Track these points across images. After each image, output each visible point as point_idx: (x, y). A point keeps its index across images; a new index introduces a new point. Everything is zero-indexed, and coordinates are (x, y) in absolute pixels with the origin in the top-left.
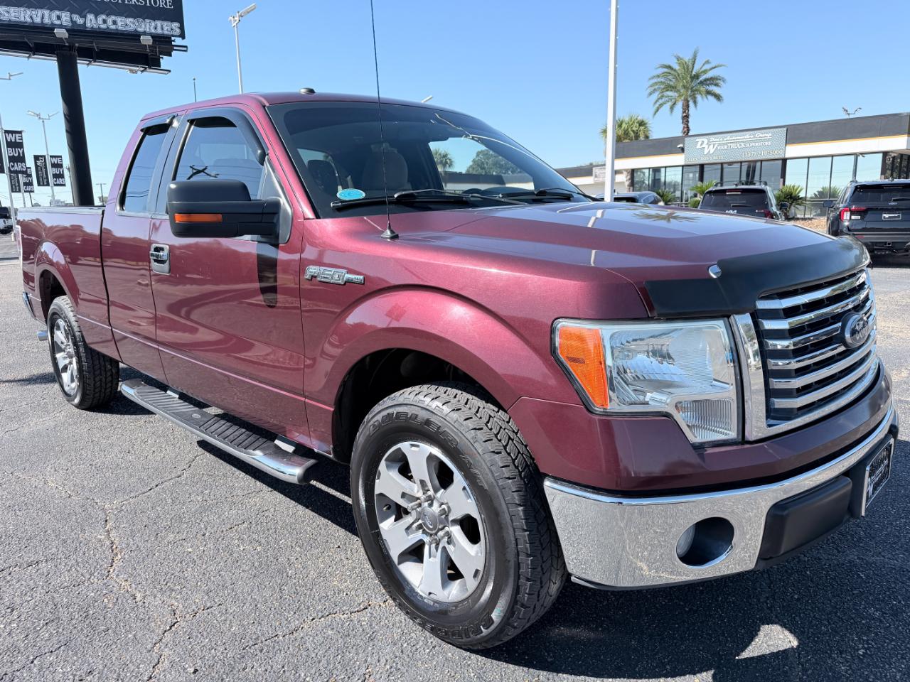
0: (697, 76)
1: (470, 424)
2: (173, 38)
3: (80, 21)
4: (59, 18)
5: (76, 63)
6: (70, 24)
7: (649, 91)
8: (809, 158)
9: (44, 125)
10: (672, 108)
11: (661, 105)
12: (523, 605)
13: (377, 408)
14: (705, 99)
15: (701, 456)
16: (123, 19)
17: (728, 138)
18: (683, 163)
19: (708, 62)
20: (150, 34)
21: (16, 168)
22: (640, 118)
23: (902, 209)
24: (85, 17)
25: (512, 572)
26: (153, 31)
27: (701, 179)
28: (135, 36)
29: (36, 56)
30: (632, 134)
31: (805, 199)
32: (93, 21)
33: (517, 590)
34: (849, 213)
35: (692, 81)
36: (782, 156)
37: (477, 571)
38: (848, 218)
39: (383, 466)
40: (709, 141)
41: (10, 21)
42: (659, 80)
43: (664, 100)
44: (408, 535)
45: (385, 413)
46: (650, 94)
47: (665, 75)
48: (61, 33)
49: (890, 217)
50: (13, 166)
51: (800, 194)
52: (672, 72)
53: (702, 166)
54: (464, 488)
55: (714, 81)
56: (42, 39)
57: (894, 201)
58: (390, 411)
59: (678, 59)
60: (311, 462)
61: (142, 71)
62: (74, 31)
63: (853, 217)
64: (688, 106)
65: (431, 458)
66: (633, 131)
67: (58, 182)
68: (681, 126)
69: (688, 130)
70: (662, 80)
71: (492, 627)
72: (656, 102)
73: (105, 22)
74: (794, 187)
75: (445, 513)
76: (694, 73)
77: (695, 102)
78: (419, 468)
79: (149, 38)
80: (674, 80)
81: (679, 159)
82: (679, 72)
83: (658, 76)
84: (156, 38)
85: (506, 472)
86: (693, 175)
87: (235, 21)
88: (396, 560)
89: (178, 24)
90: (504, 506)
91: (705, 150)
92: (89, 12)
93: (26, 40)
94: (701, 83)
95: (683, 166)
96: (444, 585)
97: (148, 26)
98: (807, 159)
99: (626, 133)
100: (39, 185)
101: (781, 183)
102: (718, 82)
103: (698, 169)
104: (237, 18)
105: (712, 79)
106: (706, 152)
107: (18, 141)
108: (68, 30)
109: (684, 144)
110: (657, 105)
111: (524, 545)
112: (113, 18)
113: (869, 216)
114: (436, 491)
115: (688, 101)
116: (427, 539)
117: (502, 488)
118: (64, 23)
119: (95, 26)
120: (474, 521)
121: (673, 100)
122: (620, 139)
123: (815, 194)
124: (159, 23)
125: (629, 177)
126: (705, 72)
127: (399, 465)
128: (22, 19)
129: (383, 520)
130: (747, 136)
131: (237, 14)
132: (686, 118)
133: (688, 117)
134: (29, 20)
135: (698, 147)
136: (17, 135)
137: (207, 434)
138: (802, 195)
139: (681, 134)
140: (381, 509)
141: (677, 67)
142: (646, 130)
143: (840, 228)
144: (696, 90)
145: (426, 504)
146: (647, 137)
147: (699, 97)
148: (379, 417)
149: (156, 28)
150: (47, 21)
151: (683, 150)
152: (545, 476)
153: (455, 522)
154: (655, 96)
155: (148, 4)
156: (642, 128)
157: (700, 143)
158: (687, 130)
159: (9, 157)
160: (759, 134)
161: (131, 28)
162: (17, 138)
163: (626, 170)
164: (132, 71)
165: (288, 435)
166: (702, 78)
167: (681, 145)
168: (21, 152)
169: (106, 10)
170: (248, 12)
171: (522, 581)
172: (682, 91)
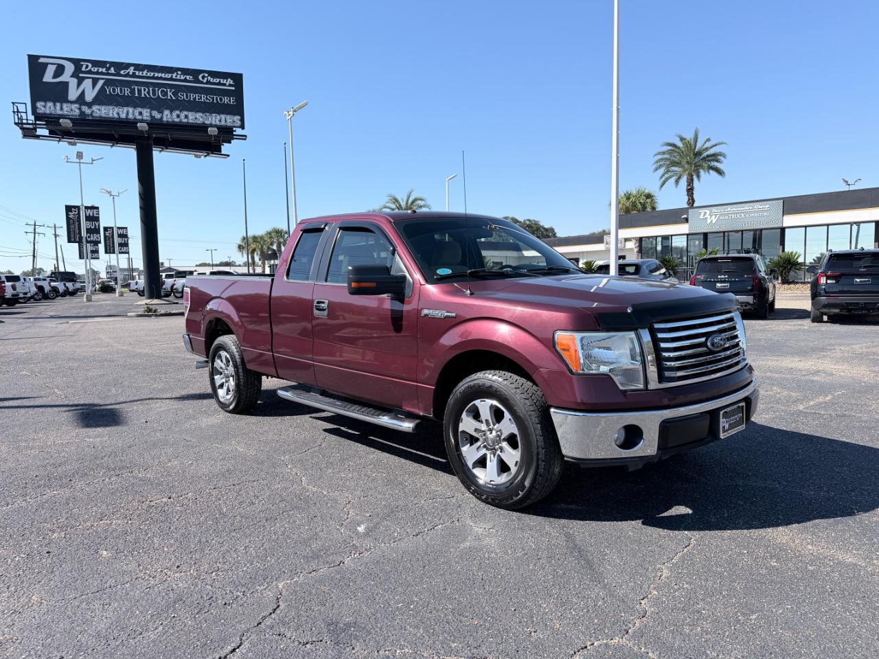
0: (699, 153)
1: (513, 386)
2: (234, 129)
3: (157, 115)
4: (140, 113)
5: (152, 150)
6: (149, 119)
7: (655, 166)
8: (806, 227)
9: (114, 201)
10: (677, 182)
11: (667, 180)
12: (541, 476)
13: (461, 384)
14: (707, 173)
15: (625, 396)
16: (193, 113)
17: (729, 209)
18: (687, 232)
19: (708, 140)
20: (215, 126)
21: (92, 239)
22: (647, 191)
23: (871, 274)
24: (162, 112)
25: (535, 458)
26: (218, 123)
27: (705, 246)
28: (203, 128)
29: (118, 145)
30: (639, 206)
31: (804, 264)
32: (169, 116)
33: (537, 468)
34: (825, 278)
35: (695, 157)
36: (780, 225)
37: (517, 462)
38: (825, 282)
39: (464, 415)
40: (711, 212)
41: (101, 117)
42: (665, 156)
43: (670, 174)
44: (478, 451)
45: (466, 385)
46: (656, 169)
47: (670, 152)
48: (142, 126)
49: (861, 281)
50: (89, 237)
51: (798, 260)
52: (677, 150)
53: (705, 235)
54: (510, 419)
55: (715, 157)
56: (126, 131)
57: (864, 267)
58: (469, 384)
59: (682, 139)
60: (418, 421)
61: (205, 156)
62: (153, 124)
63: (829, 281)
64: (692, 180)
65: (492, 407)
66: (640, 203)
67: (122, 250)
68: (686, 198)
69: (693, 201)
70: (667, 156)
71: (525, 490)
72: (662, 177)
73: (178, 116)
74: (792, 253)
75: (499, 436)
76: (696, 150)
77: (698, 176)
78: (485, 413)
79: (216, 129)
80: (678, 157)
81: (684, 228)
82: (683, 149)
83: (663, 153)
84: (220, 128)
85: (532, 408)
86: (698, 243)
87: (290, 115)
88: (471, 467)
89: (239, 117)
90: (531, 425)
91: (708, 220)
92: (167, 109)
93: (113, 132)
94: (704, 158)
95: (688, 235)
96: (499, 475)
97: (214, 119)
98: (804, 228)
99: (634, 205)
100: (106, 252)
101: (781, 250)
102: (719, 157)
103: (702, 236)
104: (291, 113)
105: (714, 155)
106: (709, 221)
107: (95, 215)
108: (148, 124)
109: (688, 215)
110: (663, 179)
111: (541, 443)
112: (186, 113)
113: (843, 280)
114: (494, 425)
115: (692, 176)
116: (488, 453)
117: (530, 416)
118: (145, 118)
119: (170, 120)
120: (515, 436)
121: (678, 175)
122: (629, 210)
123: (814, 260)
124: (223, 116)
125: (637, 245)
126: (707, 149)
127: (473, 414)
128: (111, 115)
129: (463, 446)
130: (746, 207)
131: (292, 110)
132: (690, 191)
133: (692, 190)
134: (116, 116)
135: (701, 217)
136: (95, 210)
137: (351, 412)
138: (801, 260)
139: (686, 206)
140: (462, 440)
141: (680, 144)
142: (653, 202)
143: (818, 291)
144: (699, 166)
145: (489, 433)
146: (654, 208)
147: (702, 172)
148: (463, 388)
149: (220, 121)
150: (130, 116)
151: (687, 220)
152: (551, 406)
153: (504, 440)
154: (662, 171)
155: (215, 101)
156: (649, 200)
157: (702, 214)
158: (691, 201)
159: (87, 229)
160: (757, 206)
161: (200, 121)
162: (95, 213)
163: (634, 238)
164: (196, 156)
165: (404, 408)
166: (705, 155)
167: (685, 216)
168: (97, 225)
169: (179, 107)
170: (301, 108)
171: (540, 462)
172: (686, 166)
